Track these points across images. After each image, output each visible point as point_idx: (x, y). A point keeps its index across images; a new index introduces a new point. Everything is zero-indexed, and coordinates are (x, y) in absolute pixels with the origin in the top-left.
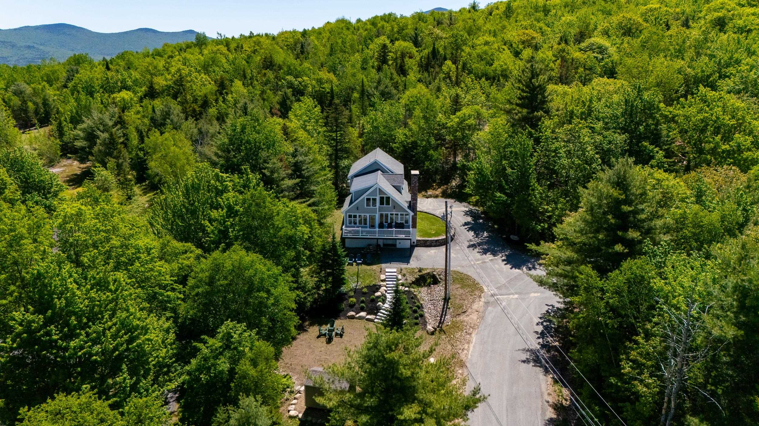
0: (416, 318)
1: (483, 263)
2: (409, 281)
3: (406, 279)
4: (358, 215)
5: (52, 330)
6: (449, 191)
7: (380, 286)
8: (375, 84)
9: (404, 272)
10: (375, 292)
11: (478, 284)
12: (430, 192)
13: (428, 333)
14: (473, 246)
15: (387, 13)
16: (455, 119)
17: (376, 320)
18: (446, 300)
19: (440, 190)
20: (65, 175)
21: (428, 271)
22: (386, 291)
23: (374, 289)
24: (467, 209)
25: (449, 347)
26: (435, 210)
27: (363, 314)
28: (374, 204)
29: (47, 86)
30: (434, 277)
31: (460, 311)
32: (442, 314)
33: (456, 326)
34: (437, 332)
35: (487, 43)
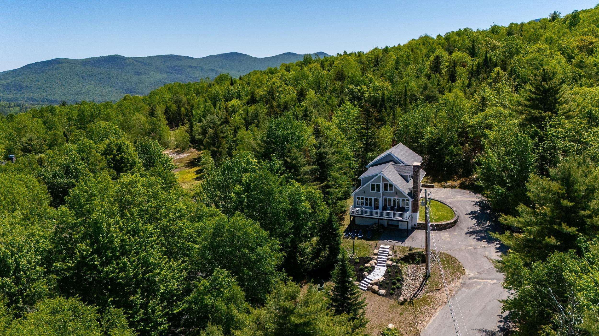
0: (393, 289)
1: (474, 249)
2: (398, 258)
3: (396, 256)
4: (364, 197)
5: (95, 258)
6: (467, 183)
7: (372, 259)
8: (422, 90)
9: (396, 249)
10: (366, 263)
11: (462, 267)
12: (449, 183)
13: (398, 303)
14: (471, 233)
15: (462, 28)
16: (477, 119)
17: (359, 287)
18: (427, 277)
19: (459, 182)
20: (188, 159)
21: (418, 251)
22: (376, 264)
23: (366, 261)
24: (478, 200)
25: (412, 317)
26: (446, 198)
28: (379, 190)
29: (196, 97)
30: (423, 256)
31: (435, 288)
32: (419, 289)
33: (426, 301)
34: (407, 303)
35: (539, 50)
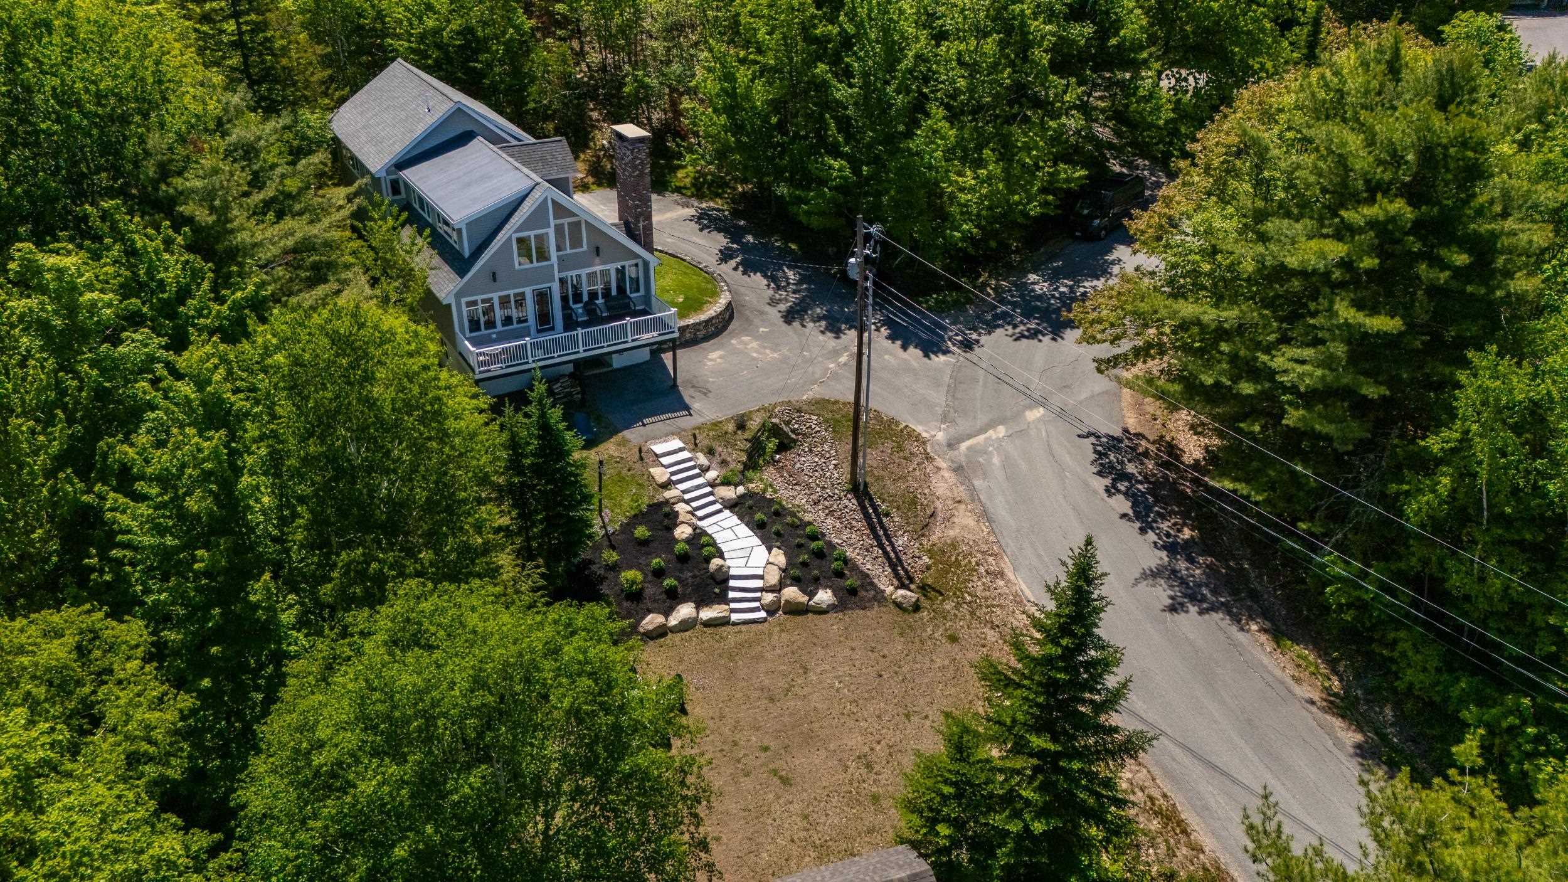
2: (734, 465)
3: (724, 463)
4: (495, 296)
7: (671, 505)
9: (704, 440)
10: (670, 529)
13: (904, 610)
14: (793, 316)
17: (735, 617)
18: (859, 490)
21: (759, 420)
22: (694, 516)
23: (661, 519)
24: (691, 212)
27: (685, 611)
28: (543, 253)
30: (775, 431)
31: (919, 513)
33: (950, 563)
